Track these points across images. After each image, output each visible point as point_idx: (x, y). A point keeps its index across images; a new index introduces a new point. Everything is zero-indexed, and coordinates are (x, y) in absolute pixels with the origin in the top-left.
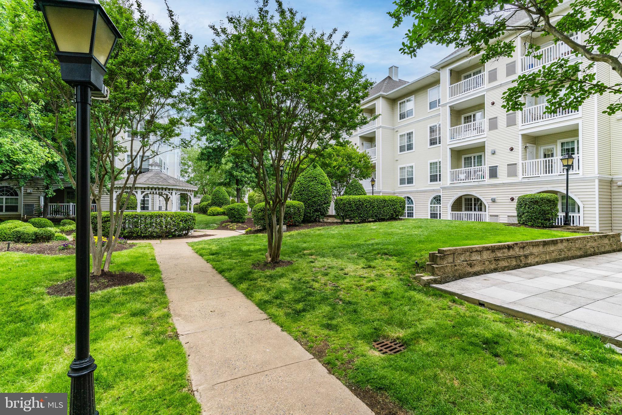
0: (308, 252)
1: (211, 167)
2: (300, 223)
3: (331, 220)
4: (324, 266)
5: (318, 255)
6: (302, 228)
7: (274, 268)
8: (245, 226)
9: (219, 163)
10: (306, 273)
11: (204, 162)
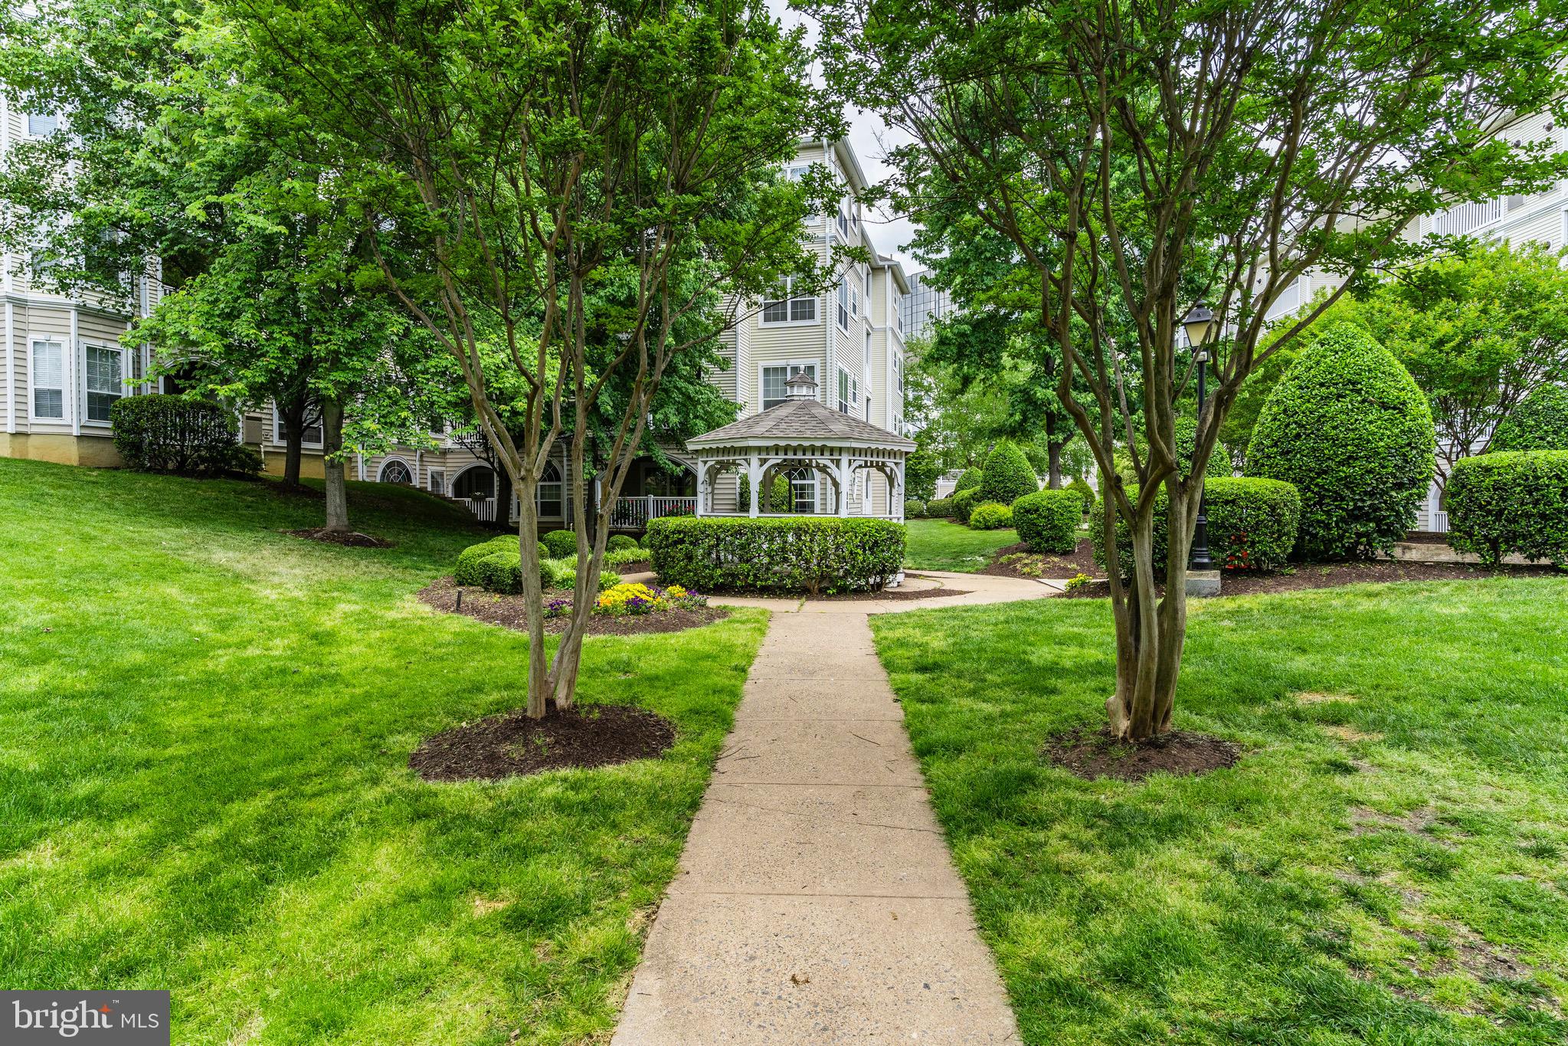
0: (1318, 698)
1: (967, 381)
2: (1281, 565)
3: (1417, 553)
4: (1414, 806)
5: (1378, 725)
6: (1291, 582)
7: (1137, 773)
8: (1074, 566)
9: (995, 367)
10: (1304, 837)
11: (946, 370)
